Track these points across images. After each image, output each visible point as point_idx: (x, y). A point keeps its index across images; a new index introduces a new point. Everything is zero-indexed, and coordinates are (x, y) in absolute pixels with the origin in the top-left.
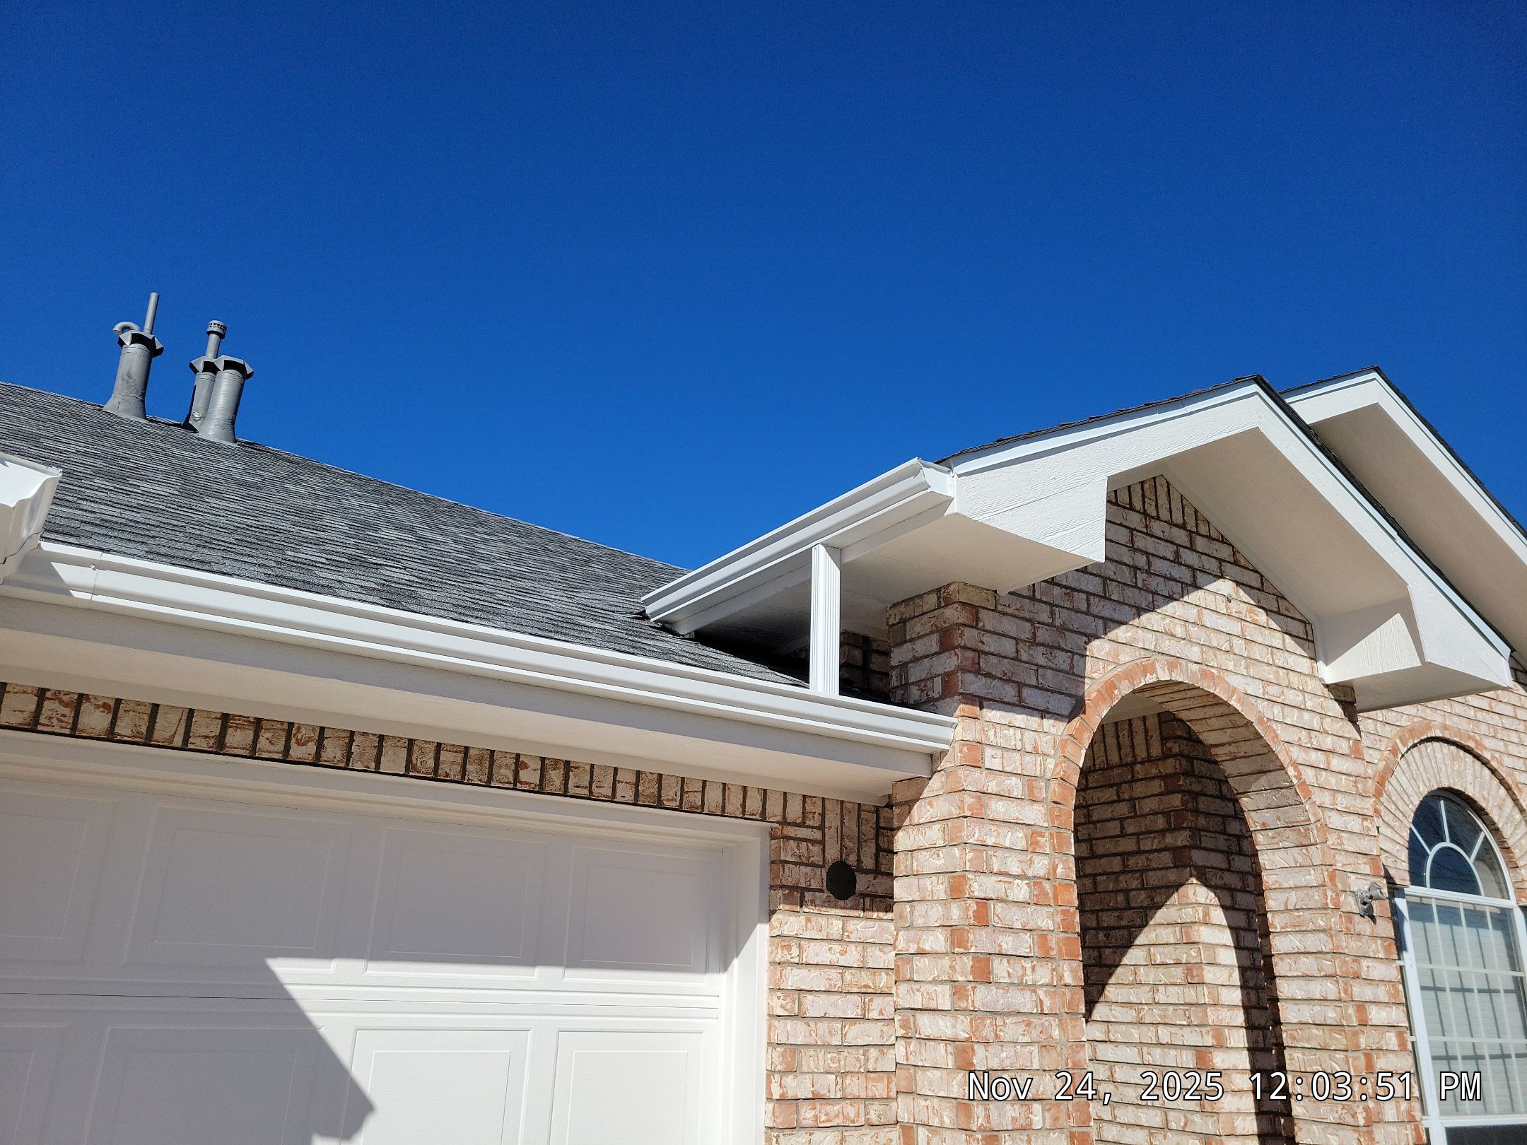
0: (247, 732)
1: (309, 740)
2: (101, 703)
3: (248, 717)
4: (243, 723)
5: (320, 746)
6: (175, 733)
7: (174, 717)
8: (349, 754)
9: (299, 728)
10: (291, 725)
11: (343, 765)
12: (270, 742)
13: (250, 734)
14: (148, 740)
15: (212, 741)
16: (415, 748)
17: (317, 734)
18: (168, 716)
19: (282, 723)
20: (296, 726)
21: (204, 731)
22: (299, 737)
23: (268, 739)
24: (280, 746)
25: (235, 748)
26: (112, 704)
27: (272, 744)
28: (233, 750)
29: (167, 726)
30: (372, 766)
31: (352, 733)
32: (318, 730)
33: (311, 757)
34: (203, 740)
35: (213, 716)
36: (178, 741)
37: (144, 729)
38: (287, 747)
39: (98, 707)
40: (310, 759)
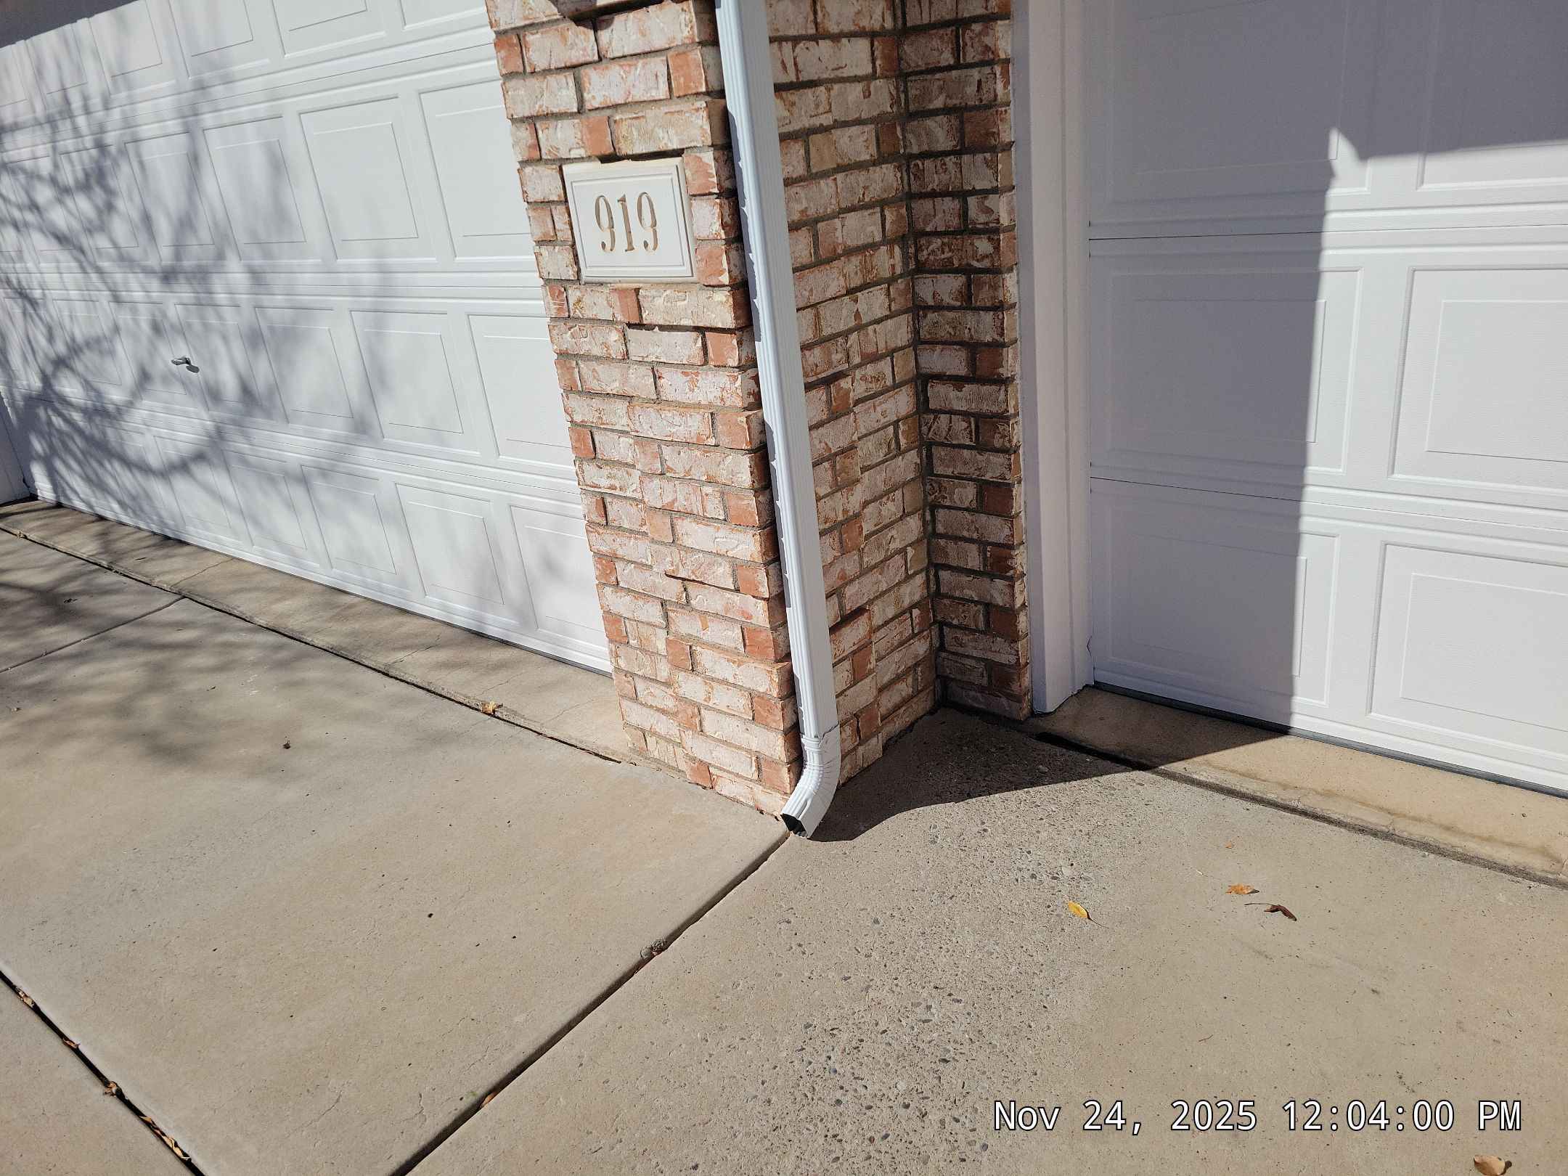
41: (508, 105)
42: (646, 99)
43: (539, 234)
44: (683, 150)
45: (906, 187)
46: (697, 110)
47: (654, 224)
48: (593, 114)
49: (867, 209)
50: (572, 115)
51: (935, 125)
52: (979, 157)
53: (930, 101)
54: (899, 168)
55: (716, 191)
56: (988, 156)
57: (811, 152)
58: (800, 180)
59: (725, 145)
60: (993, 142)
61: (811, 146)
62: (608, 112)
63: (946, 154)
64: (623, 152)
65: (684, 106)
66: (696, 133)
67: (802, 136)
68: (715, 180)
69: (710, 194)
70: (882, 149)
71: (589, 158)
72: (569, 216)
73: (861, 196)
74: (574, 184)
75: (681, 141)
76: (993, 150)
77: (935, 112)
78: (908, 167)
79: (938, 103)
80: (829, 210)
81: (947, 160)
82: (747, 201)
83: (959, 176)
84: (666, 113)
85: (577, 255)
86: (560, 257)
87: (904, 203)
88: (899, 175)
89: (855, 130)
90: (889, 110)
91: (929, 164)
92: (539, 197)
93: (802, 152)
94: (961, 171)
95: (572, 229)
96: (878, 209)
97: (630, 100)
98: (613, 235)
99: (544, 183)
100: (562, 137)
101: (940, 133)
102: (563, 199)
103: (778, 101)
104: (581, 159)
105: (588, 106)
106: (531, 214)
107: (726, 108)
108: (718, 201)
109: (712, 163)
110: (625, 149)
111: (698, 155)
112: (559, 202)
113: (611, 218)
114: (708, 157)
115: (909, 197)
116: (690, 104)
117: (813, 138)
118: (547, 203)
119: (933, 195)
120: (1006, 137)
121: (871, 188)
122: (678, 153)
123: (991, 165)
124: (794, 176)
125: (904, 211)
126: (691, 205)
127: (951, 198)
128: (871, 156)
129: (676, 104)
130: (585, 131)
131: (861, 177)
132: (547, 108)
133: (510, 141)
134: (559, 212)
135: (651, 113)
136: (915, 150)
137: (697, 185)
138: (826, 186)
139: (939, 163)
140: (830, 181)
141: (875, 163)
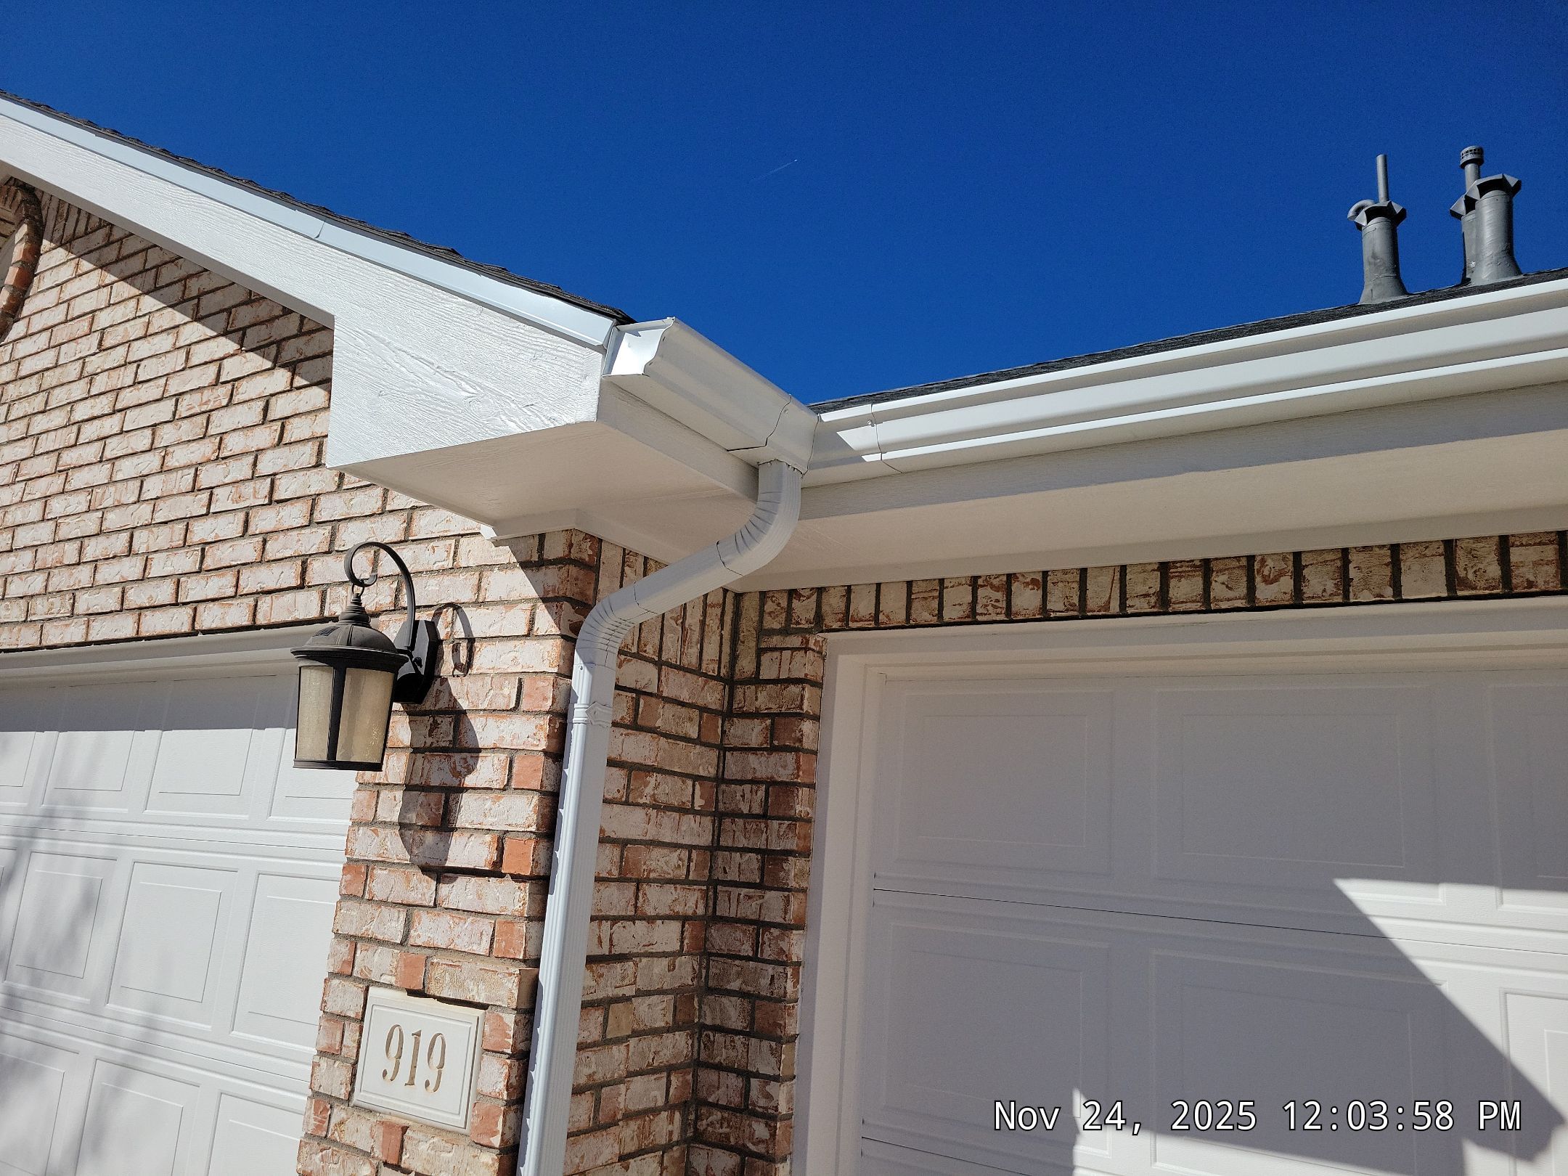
0: (1194, 580)
1: (1281, 574)
2: (1028, 580)
3: (1193, 561)
4: (1187, 569)
5: (1298, 577)
6: (1110, 598)
7: (1105, 579)
8: (1345, 582)
9: (1263, 561)
10: (1251, 558)
11: (1339, 599)
12: (1227, 587)
13: (1198, 582)
14: (1082, 612)
15: (1153, 600)
16: (1460, 553)
17: (1291, 563)
18: (1099, 579)
19: (1238, 558)
20: (1258, 559)
21: (1142, 589)
22: (1266, 573)
23: (1223, 583)
24: (1242, 590)
25: (1182, 602)
26: (1039, 577)
27: (1231, 589)
28: (1180, 605)
29: (1100, 591)
30: (1388, 593)
31: (1345, 552)
32: (1291, 558)
33: (1288, 597)
34: (1142, 600)
35: (1150, 568)
36: (1115, 607)
37: (1076, 600)
38: (1251, 588)
39: (1027, 584)
40: (1287, 599)
41: (337, 921)
42: (466, 950)
43: (324, 1044)
44: (488, 1005)
45: (696, 1056)
46: (510, 974)
47: (441, 1066)
48: (414, 950)
49: (653, 1074)
50: (394, 945)
51: (729, 1003)
52: (765, 1044)
53: (729, 982)
54: (692, 1036)
55: (509, 1051)
56: (773, 1044)
57: (609, 1020)
58: (595, 1044)
59: (528, 1011)
60: (779, 1033)
61: (610, 1014)
62: (429, 952)
63: (737, 1032)
64: (431, 992)
65: (501, 967)
66: (503, 993)
67: (604, 1004)
68: (511, 1041)
69: (503, 1053)
70: (678, 1018)
71: (397, 988)
72: (361, 1035)
73: (651, 1061)
74: (375, 1008)
75: (488, 998)
76: (779, 1040)
77: (730, 993)
78: (700, 1035)
79: (735, 985)
80: (616, 1075)
81: (736, 1038)
82: (537, 1066)
83: (745, 1054)
84: (481, 969)
85: (355, 1075)
86: (338, 1073)
87: (692, 1069)
88: (690, 1042)
89: (655, 999)
90: (690, 983)
91: (719, 1038)
92: (337, 1010)
93: (601, 1019)
94: (748, 1051)
95: (359, 1047)
96: (665, 1074)
97: (451, 947)
98: (397, 1065)
99: (347, 999)
100: (378, 962)
101: (733, 1013)
102: (360, 1017)
103: (588, 973)
104: (390, 986)
105: (411, 941)
106: (324, 1023)
107: (537, 976)
108: (509, 1061)
109: (512, 1026)
110: (433, 990)
111: (501, 1014)
112: (355, 1020)
113: (400, 1049)
114: (510, 1019)
115: (697, 1064)
116: (505, 967)
117: (614, 1007)
118: (342, 1017)
119: (719, 1067)
120: (791, 1031)
121: (661, 1054)
122: (483, 1007)
123: (776, 1053)
124: (589, 1041)
125: (690, 1077)
126: (482, 1058)
127: (735, 1075)
128: (667, 1023)
129: (492, 963)
130: (401, 963)
131: (654, 1042)
132: (373, 933)
133: (328, 951)
134: (351, 1029)
135: (467, 965)
136: (708, 1022)
137: (492, 1042)
138: (618, 1052)
139: (728, 1039)
140: (622, 1047)
141: (669, 1030)
